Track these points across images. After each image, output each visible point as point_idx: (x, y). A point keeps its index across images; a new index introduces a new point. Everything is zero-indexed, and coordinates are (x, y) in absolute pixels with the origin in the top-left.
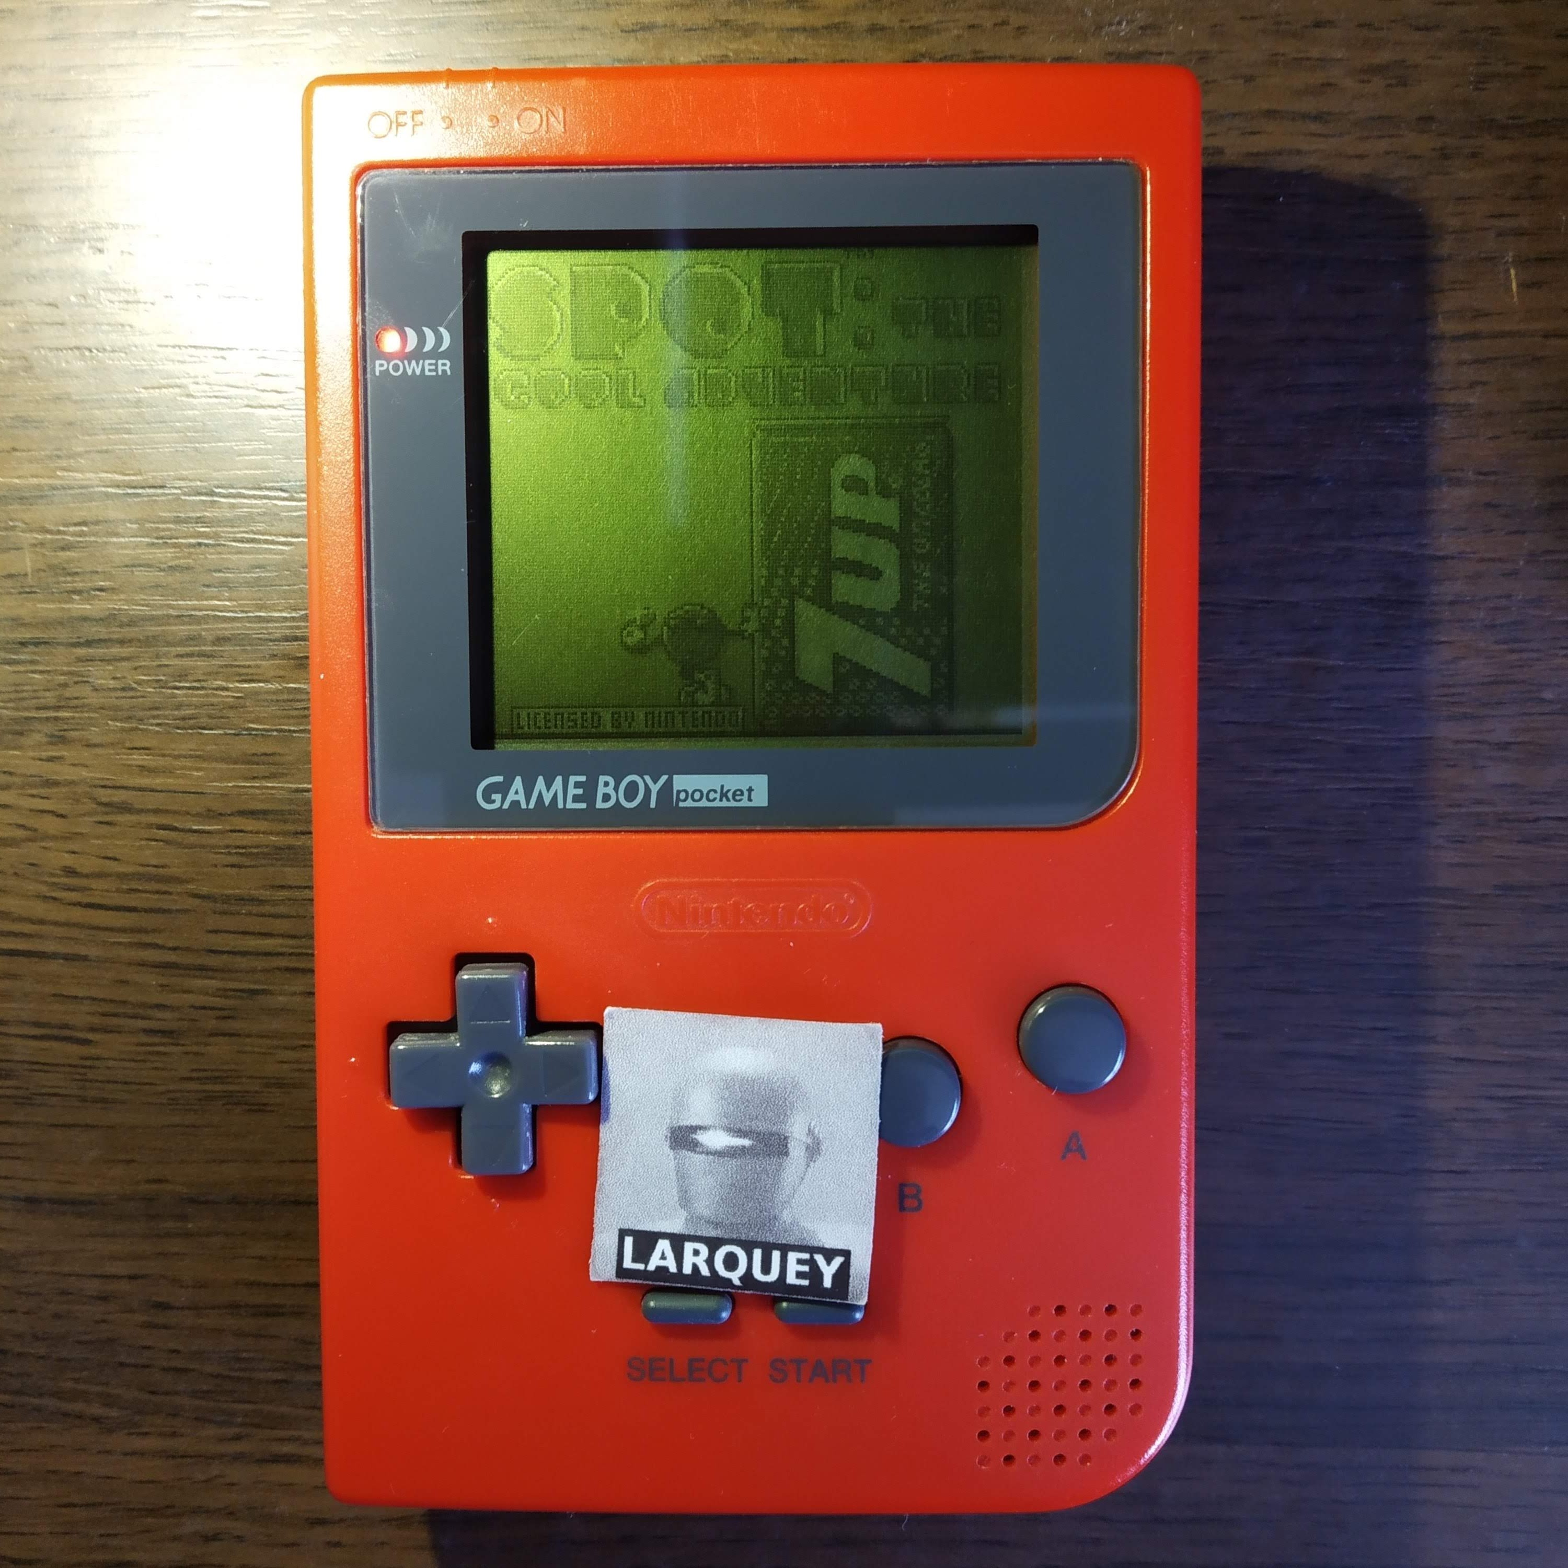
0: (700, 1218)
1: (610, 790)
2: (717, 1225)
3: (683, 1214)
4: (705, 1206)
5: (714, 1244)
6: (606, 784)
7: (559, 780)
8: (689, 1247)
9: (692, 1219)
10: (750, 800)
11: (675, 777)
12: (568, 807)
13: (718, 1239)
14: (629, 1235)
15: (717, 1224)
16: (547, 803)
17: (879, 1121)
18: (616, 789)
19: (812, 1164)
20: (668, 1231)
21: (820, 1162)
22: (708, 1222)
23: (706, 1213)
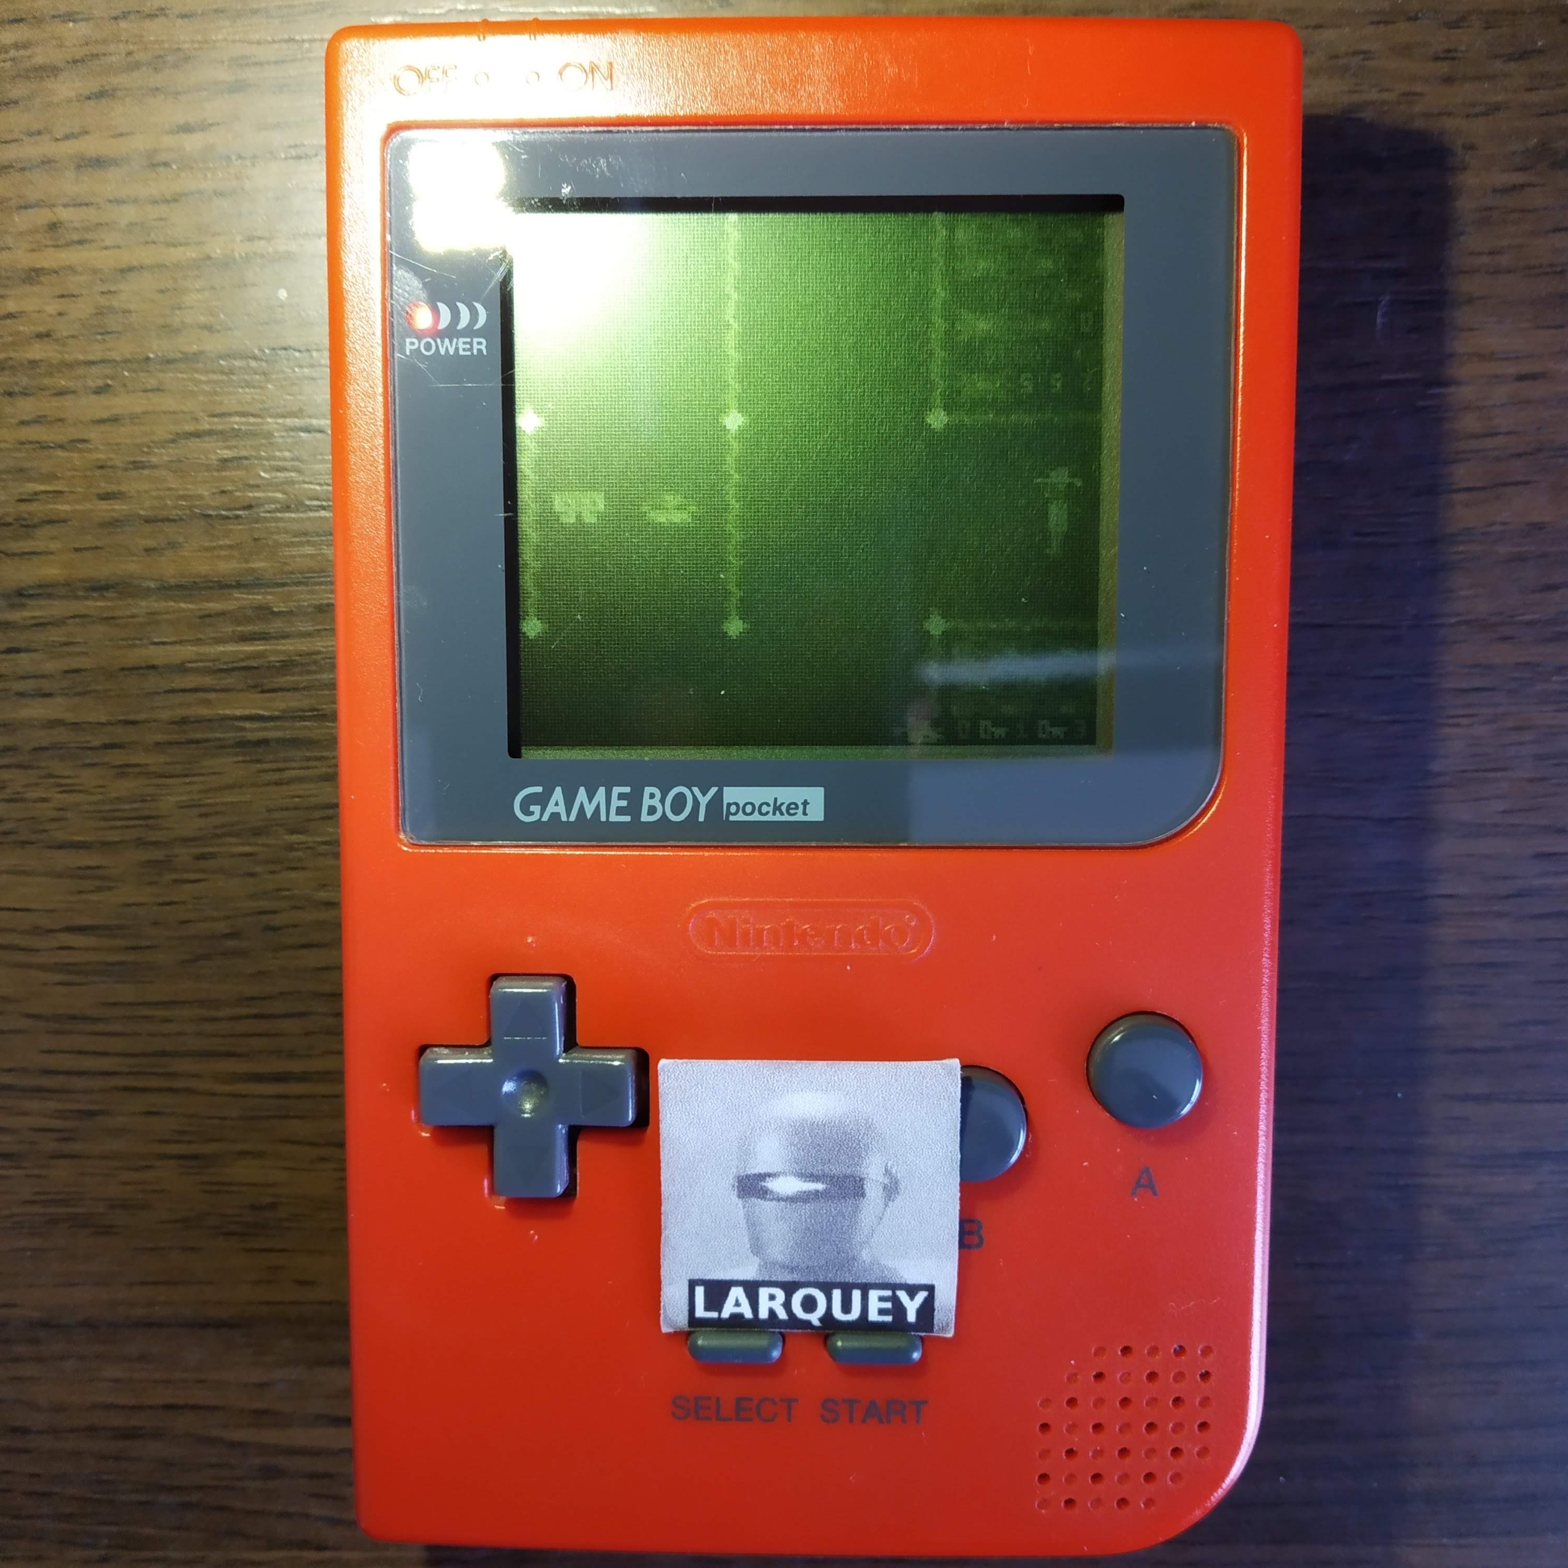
0: (774, 1264)
1: (656, 802)
2: (792, 1270)
3: (756, 1261)
4: (778, 1251)
5: (790, 1288)
6: (652, 796)
7: (602, 791)
8: (764, 1293)
9: (766, 1265)
10: (805, 813)
11: (725, 789)
12: (611, 819)
13: (794, 1282)
14: (699, 1285)
15: (792, 1268)
16: (589, 816)
17: (959, 1156)
18: (662, 801)
19: (890, 1204)
20: (741, 1278)
21: (899, 1201)
22: (784, 1267)
23: (780, 1258)
